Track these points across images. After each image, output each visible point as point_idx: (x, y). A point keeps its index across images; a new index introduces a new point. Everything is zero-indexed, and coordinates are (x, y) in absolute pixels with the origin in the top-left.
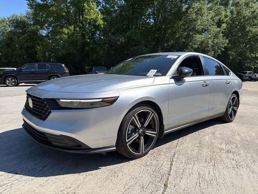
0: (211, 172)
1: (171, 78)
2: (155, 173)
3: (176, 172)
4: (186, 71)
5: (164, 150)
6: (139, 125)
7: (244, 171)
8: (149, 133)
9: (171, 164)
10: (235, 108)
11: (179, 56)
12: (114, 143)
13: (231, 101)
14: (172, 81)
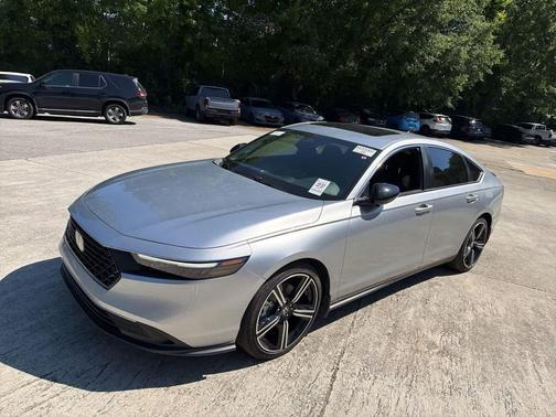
0: (402, 402)
1: (354, 204)
2: (301, 397)
3: (340, 396)
4: (387, 190)
5: (326, 340)
6: (282, 301)
7: (460, 403)
8: (299, 313)
9: (334, 377)
10: (479, 245)
11: (379, 152)
12: (233, 337)
13: (473, 233)
14: (357, 210)
